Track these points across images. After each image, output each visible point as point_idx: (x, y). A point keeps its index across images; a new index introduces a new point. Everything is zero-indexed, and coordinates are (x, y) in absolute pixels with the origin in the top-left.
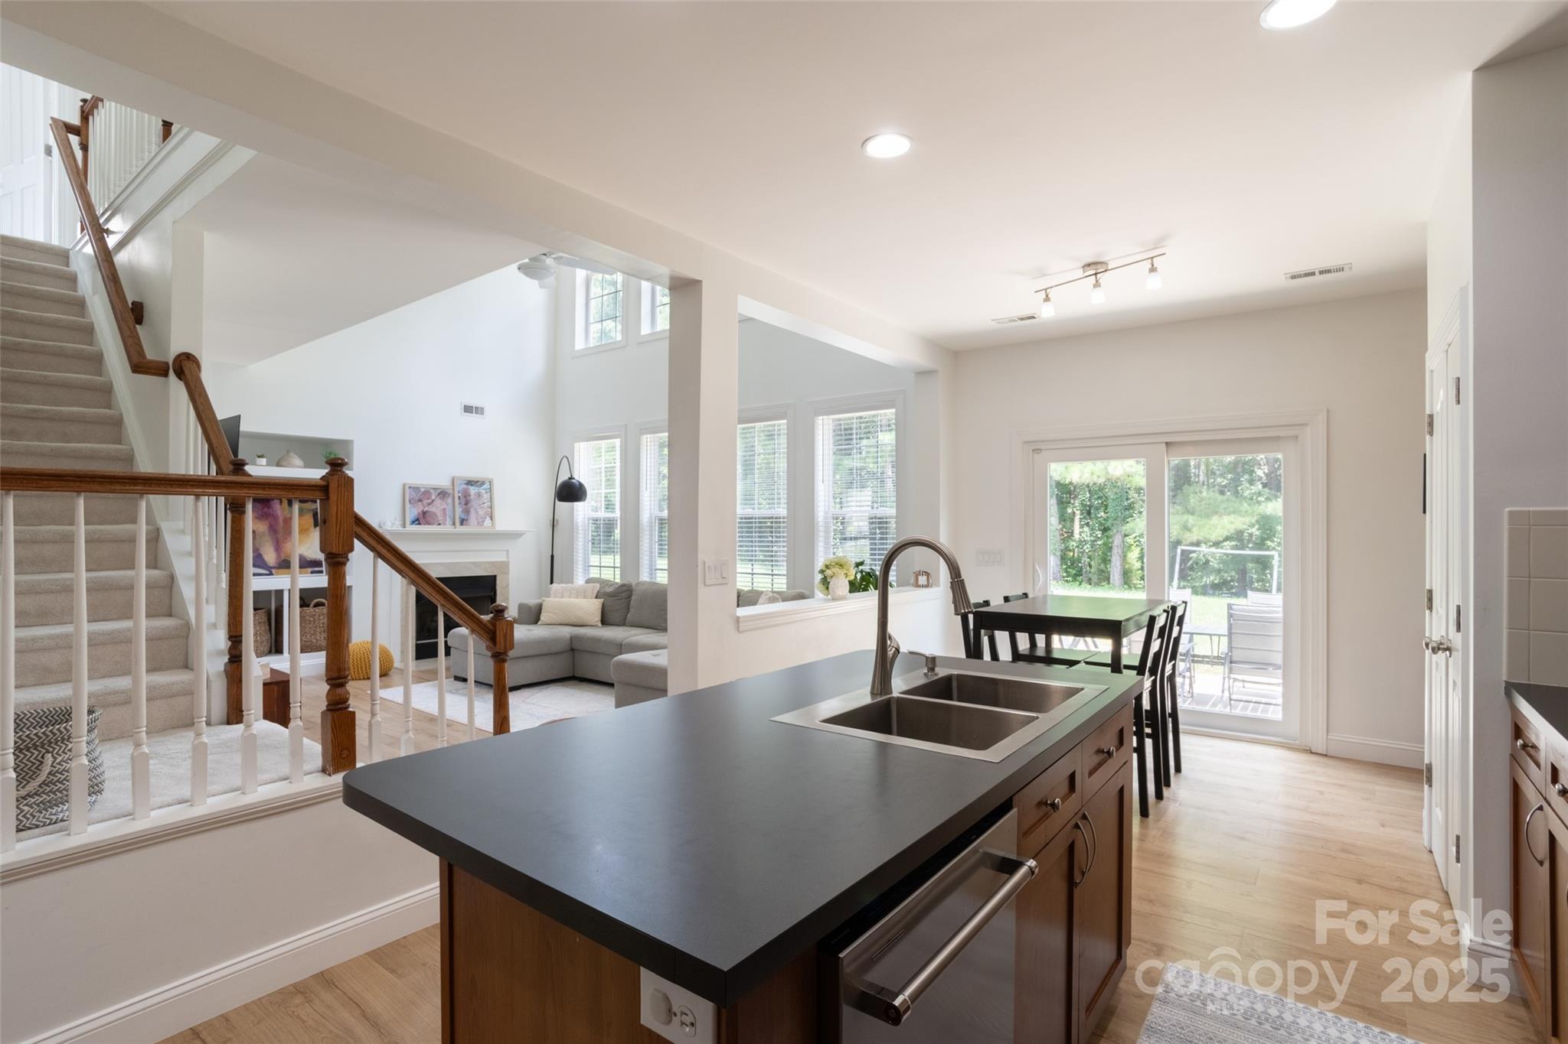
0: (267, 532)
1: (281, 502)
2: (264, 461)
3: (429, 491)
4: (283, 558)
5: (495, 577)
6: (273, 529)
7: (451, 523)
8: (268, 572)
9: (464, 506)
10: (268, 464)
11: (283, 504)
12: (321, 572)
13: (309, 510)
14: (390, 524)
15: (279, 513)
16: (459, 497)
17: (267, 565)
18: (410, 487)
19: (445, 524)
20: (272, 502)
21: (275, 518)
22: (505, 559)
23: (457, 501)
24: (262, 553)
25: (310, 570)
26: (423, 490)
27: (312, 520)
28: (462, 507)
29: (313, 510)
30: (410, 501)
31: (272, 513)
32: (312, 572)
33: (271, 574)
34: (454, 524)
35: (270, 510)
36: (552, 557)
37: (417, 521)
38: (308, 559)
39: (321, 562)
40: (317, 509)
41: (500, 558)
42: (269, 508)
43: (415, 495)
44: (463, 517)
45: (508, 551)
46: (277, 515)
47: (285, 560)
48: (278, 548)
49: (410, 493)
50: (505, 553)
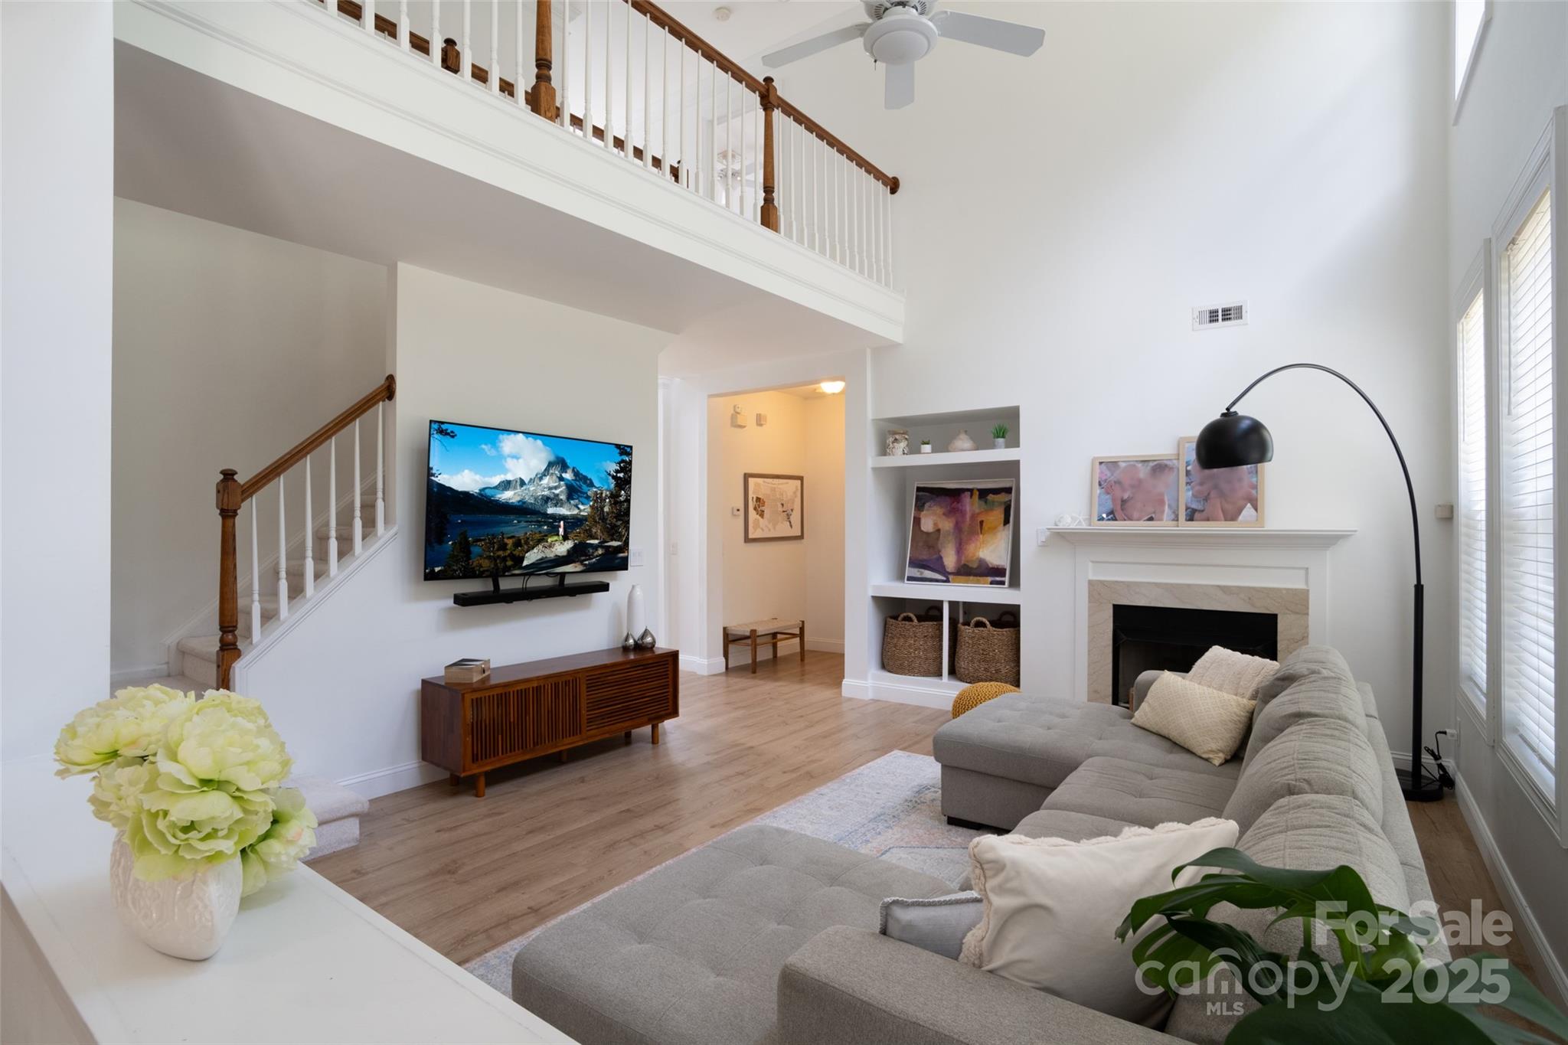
0: (952, 531)
1: (971, 496)
2: (927, 448)
3: (1134, 466)
4: (963, 562)
5: (1274, 617)
6: (958, 527)
7: (1173, 516)
8: (944, 578)
9: (1197, 488)
10: (934, 451)
11: (973, 497)
12: (1003, 583)
13: (1000, 503)
14: (1069, 520)
15: (968, 508)
16: (1188, 473)
17: (945, 570)
18: (1101, 463)
19: (1161, 520)
20: (963, 495)
21: (963, 513)
22: (1301, 586)
23: (1183, 479)
24: (942, 555)
25: (990, 579)
26: (1123, 465)
27: (1003, 516)
28: (1192, 488)
29: (1005, 503)
30: (1100, 485)
31: (960, 508)
32: (992, 583)
33: (947, 581)
34: (1176, 519)
35: (960, 504)
36: (1419, 589)
37: (1112, 516)
38: (990, 566)
39: (1005, 570)
40: (1010, 501)
41: (1291, 582)
42: (958, 503)
43: (1109, 474)
44: (1194, 506)
45: (1307, 569)
46: (965, 510)
47: (965, 565)
48: (959, 551)
49: (1102, 473)
50: (1303, 572)
